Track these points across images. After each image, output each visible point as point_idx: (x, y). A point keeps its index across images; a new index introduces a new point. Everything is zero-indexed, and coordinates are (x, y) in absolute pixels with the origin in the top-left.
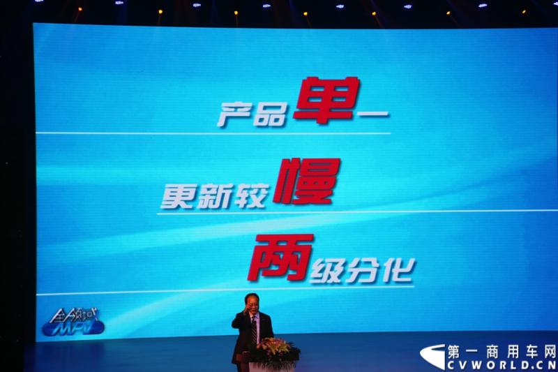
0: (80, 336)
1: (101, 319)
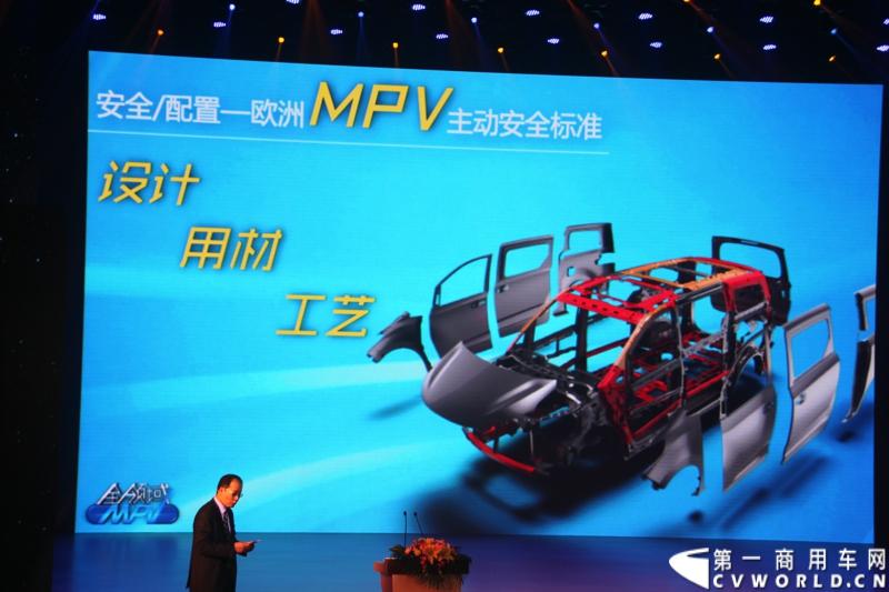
0: (142, 526)
1: (175, 501)
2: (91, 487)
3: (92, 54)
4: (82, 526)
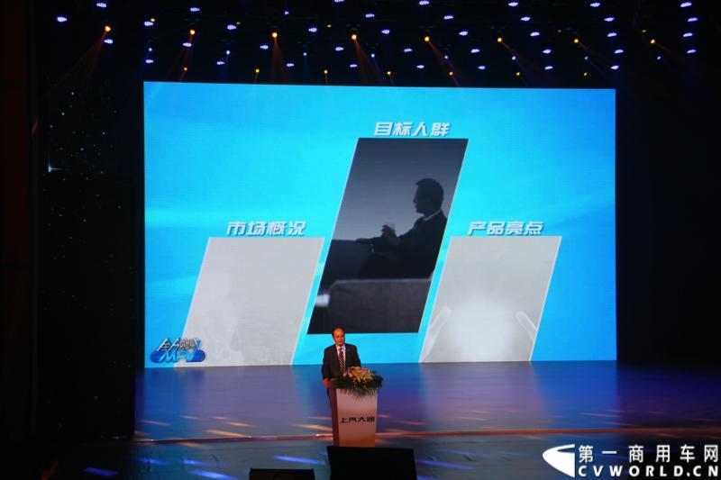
1: (203, 348)
2: (152, 342)
3: (146, 83)
4: (149, 364)
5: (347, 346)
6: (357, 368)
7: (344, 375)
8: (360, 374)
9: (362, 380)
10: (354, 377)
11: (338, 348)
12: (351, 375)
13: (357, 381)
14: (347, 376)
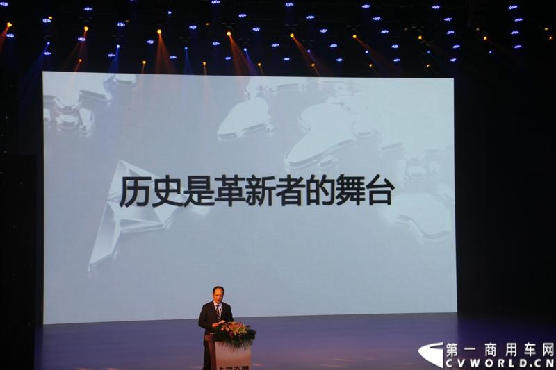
5: (223, 304)
6: (233, 323)
7: (222, 329)
8: (236, 329)
9: (237, 333)
10: (230, 331)
11: (215, 304)
12: (228, 330)
13: (233, 334)
14: (225, 330)
